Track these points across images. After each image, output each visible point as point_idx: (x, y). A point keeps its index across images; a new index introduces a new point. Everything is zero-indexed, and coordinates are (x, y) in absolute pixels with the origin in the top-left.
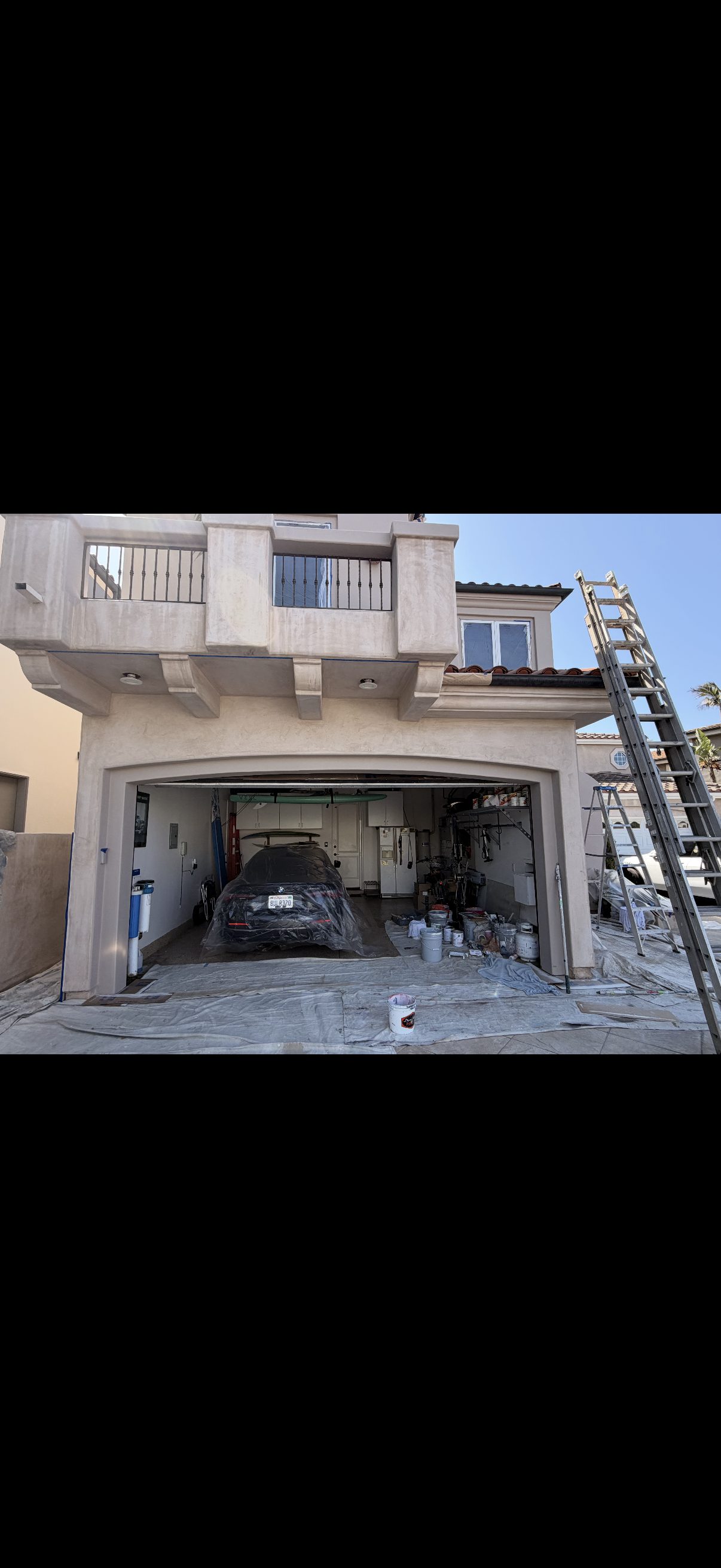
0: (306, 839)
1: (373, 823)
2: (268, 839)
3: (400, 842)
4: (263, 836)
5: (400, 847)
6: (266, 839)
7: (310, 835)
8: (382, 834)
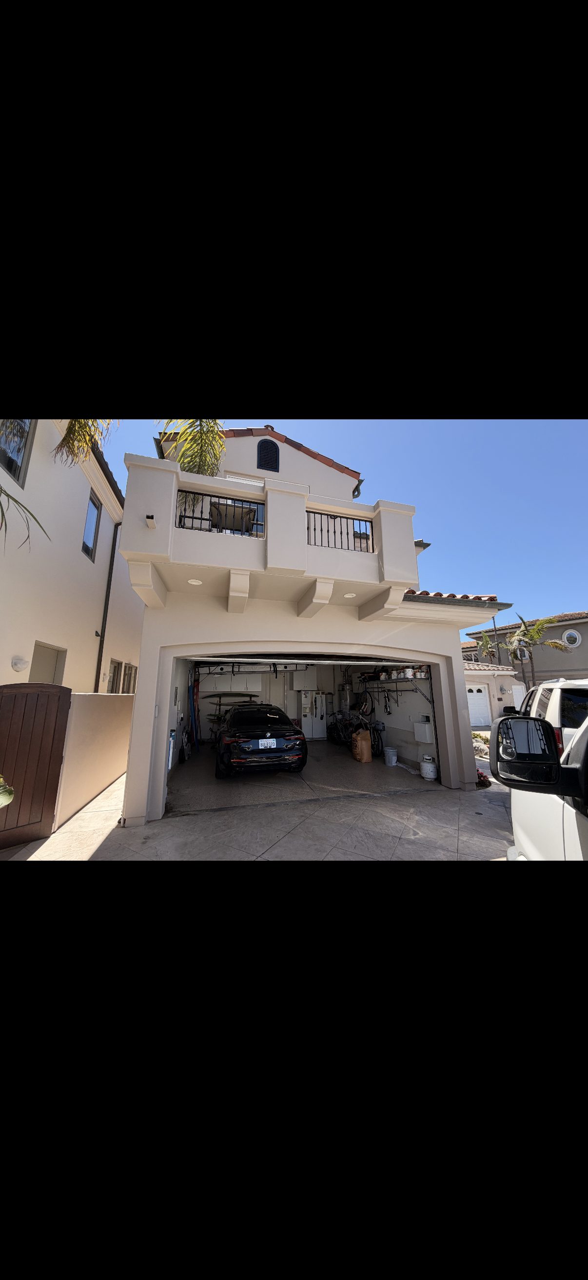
0: (247, 699)
1: (296, 687)
2: (220, 699)
3: (315, 701)
4: (218, 697)
5: (316, 705)
6: (218, 699)
7: (251, 696)
8: (303, 696)
